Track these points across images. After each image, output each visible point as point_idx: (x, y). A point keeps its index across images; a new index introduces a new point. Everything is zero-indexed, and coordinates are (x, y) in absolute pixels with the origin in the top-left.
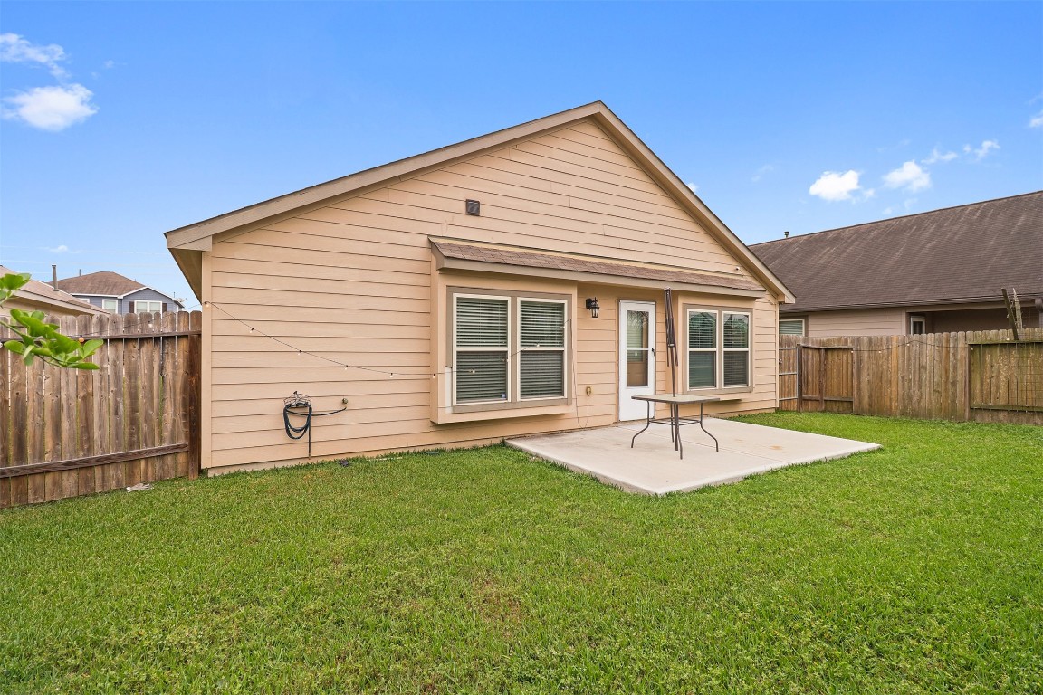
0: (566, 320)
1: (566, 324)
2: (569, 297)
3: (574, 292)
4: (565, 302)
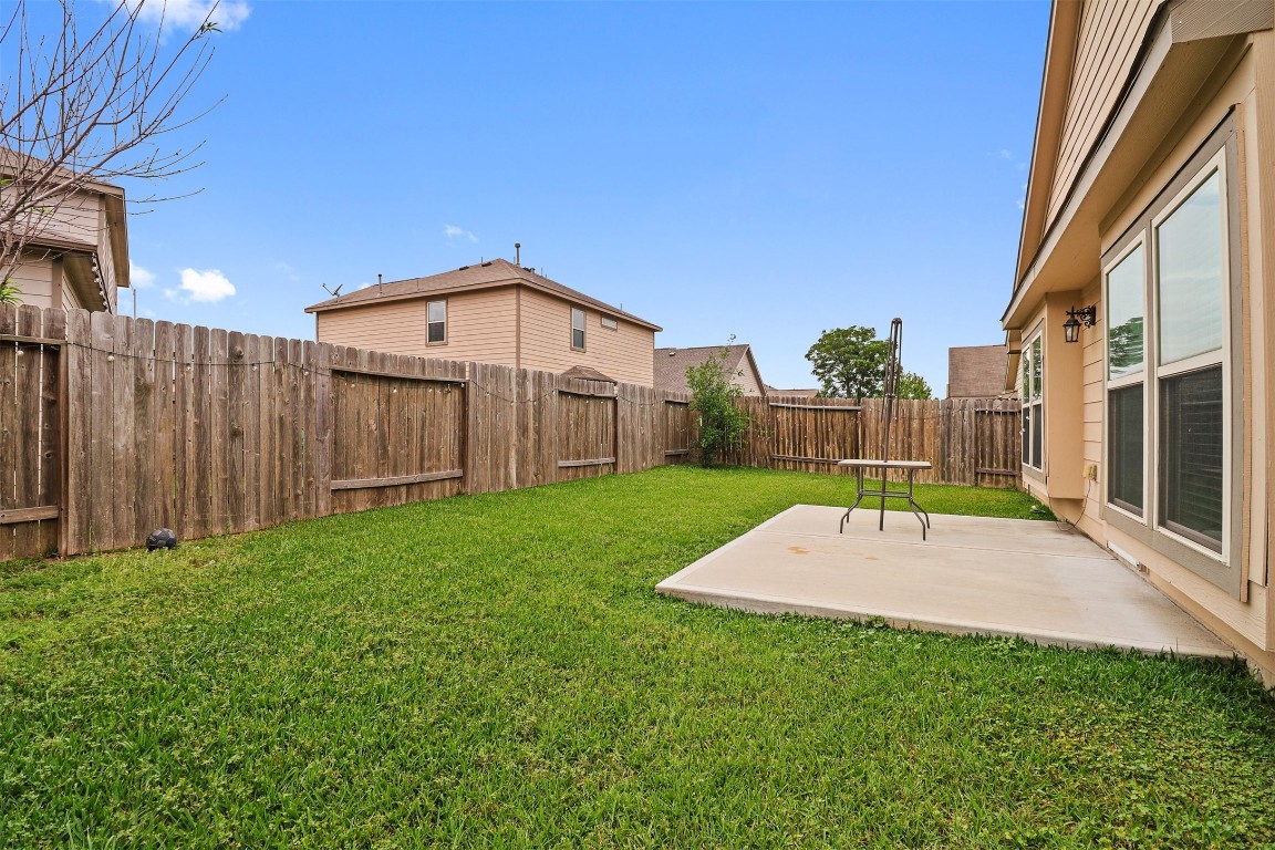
3: (1045, 313)
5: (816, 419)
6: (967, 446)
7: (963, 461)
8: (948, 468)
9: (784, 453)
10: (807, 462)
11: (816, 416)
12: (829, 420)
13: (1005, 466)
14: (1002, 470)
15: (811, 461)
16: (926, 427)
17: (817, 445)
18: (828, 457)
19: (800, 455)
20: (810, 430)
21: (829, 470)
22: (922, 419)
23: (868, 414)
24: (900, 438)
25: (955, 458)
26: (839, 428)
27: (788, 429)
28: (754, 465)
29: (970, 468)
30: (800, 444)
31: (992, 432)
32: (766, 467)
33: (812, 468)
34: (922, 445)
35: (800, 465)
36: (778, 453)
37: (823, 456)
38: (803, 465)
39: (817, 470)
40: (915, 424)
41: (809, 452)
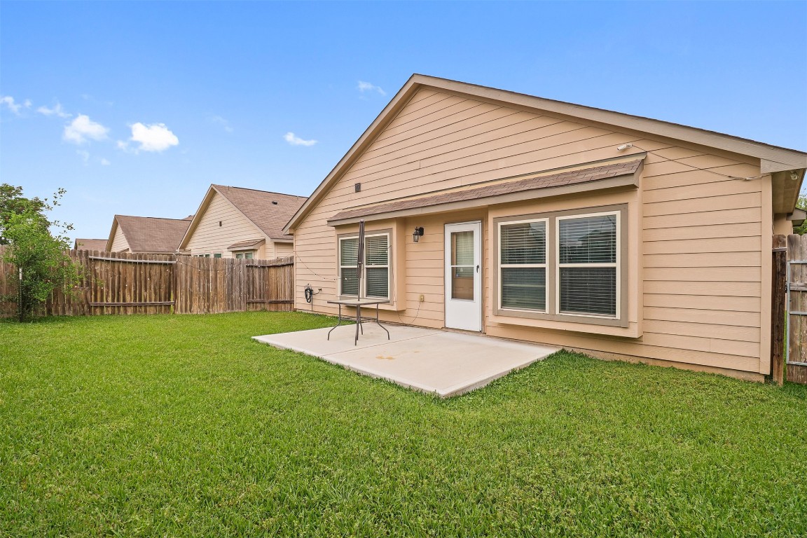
0: (389, 246)
1: (389, 249)
2: (390, 230)
3: (394, 227)
4: (388, 234)
5: (135, 270)
6: (242, 287)
7: (240, 296)
8: (232, 302)
9: (102, 300)
10: (125, 307)
11: (136, 267)
12: (148, 271)
13: (260, 297)
14: (258, 300)
15: (130, 305)
16: (218, 276)
17: (135, 292)
18: (145, 301)
19: (118, 300)
20: (130, 280)
21: (146, 311)
22: (216, 271)
23: (179, 267)
24: (202, 284)
25: (236, 294)
26: (156, 278)
27: (107, 280)
28: (70, 313)
29: (244, 300)
30: (119, 291)
31: (253, 278)
32: (84, 314)
33: (130, 311)
34: (216, 288)
35: (118, 308)
36: (96, 300)
37: (140, 300)
38: (122, 309)
39: (135, 312)
40: (211, 274)
41: (128, 298)
